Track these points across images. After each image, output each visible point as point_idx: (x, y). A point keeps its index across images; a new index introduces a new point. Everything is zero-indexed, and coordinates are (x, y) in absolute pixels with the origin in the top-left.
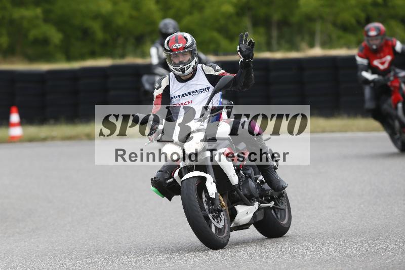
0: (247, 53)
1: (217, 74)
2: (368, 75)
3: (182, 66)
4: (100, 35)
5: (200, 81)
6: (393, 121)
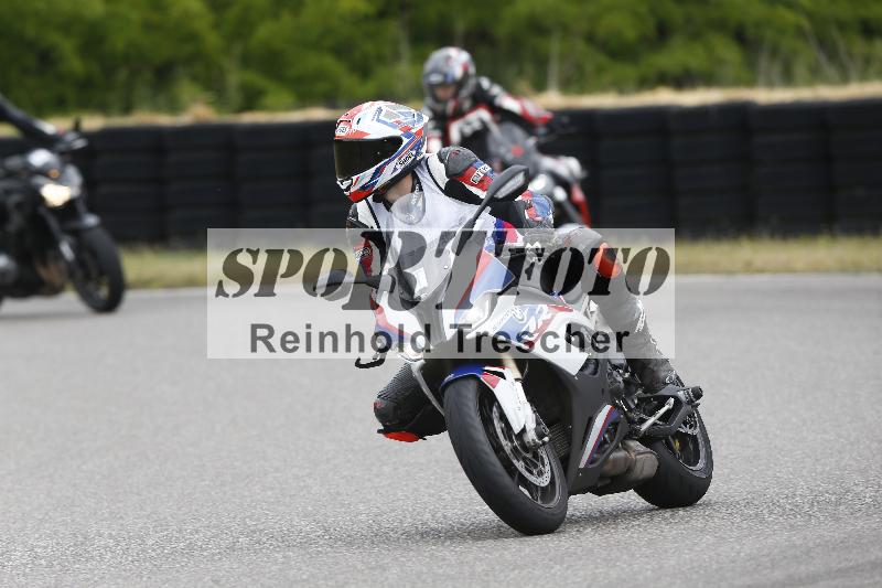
4: (75, 64)
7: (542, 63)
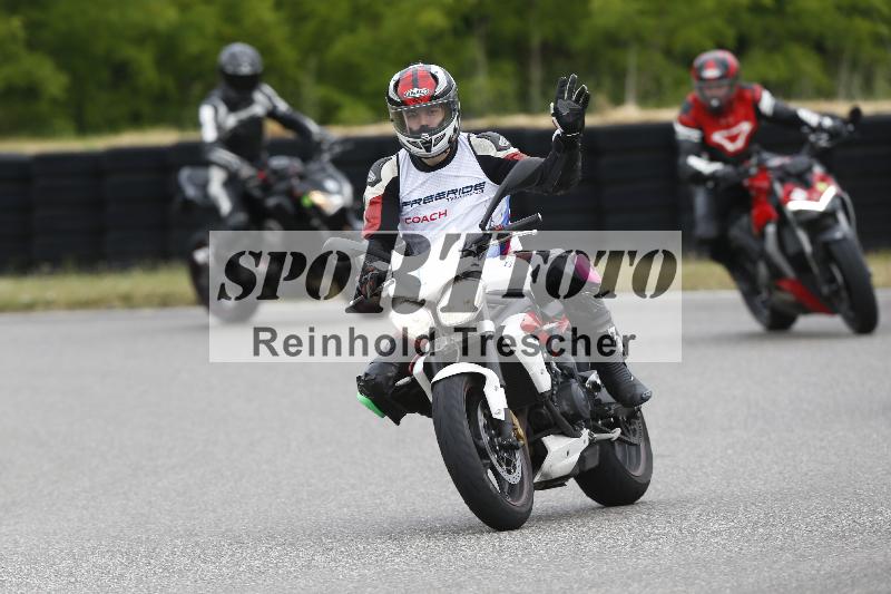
0: (571, 120)
1: (501, 155)
2: (700, 164)
3: (425, 136)
5: (466, 169)
6: (754, 263)
7: (619, 77)
